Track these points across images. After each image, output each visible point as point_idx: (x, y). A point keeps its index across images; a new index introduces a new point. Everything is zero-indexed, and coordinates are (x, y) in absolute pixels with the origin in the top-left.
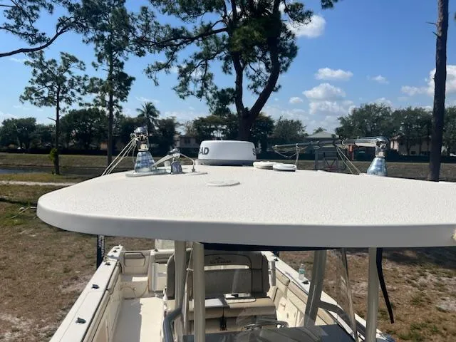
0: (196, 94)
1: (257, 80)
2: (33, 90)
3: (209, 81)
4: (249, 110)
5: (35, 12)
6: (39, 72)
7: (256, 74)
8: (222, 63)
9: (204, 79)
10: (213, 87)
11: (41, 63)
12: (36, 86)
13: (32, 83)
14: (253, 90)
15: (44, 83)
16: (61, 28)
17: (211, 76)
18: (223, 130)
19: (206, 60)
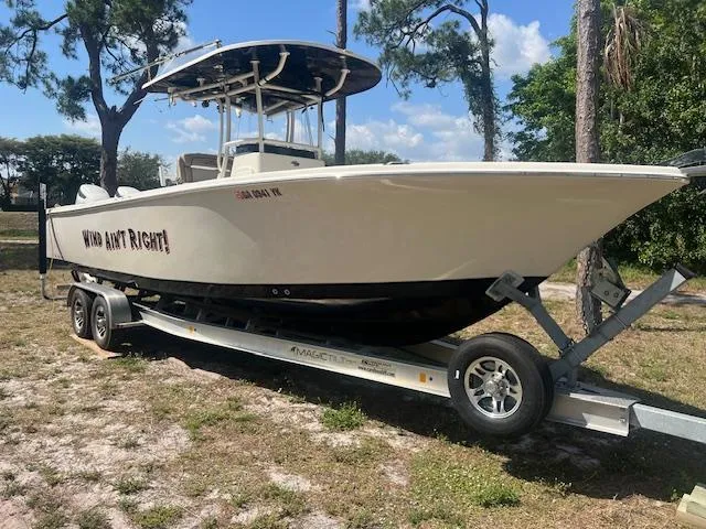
0: (16, 80)
1: (119, 71)
3: (39, 63)
4: (118, 109)
7: (117, 64)
8: (61, 39)
9: (30, 59)
10: (48, 73)
14: (114, 88)
17: (43, 56)
18: (20, 163)
19: (35, 29)
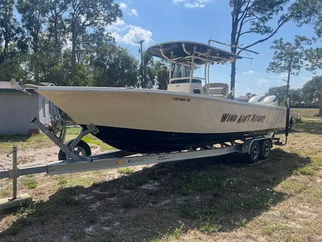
2: (274, 63)
5: (270, 16)
6: (279, 51)
11: (281, 46)
12: (276, 61)
13: (275, 59)
15: (281, 58)
16: (282, 21)
